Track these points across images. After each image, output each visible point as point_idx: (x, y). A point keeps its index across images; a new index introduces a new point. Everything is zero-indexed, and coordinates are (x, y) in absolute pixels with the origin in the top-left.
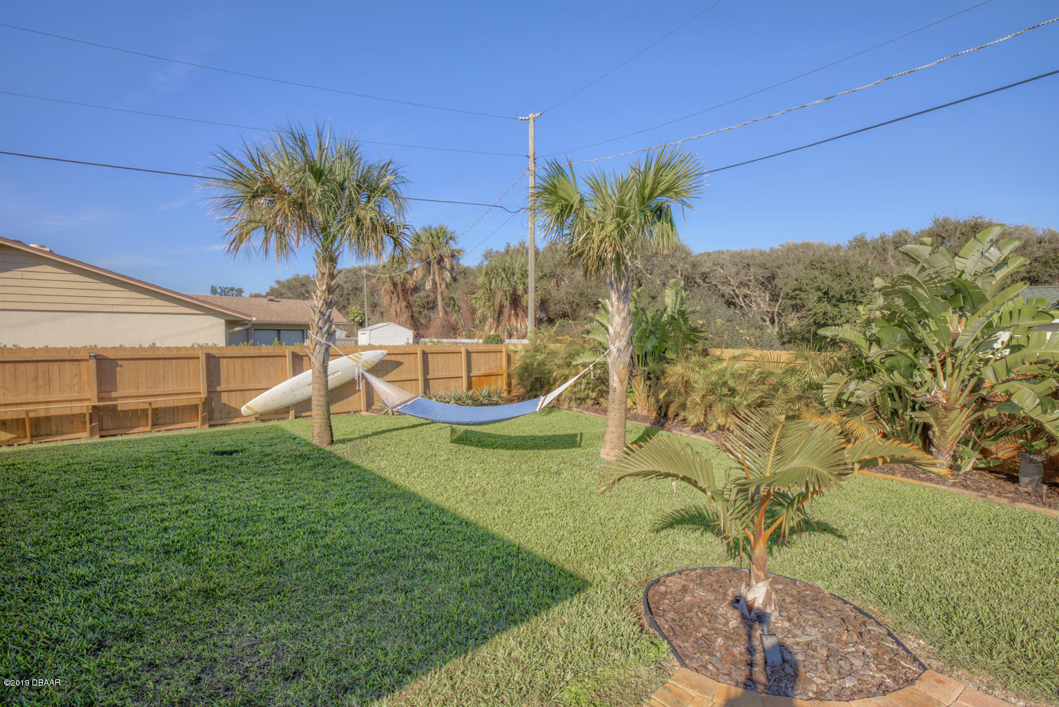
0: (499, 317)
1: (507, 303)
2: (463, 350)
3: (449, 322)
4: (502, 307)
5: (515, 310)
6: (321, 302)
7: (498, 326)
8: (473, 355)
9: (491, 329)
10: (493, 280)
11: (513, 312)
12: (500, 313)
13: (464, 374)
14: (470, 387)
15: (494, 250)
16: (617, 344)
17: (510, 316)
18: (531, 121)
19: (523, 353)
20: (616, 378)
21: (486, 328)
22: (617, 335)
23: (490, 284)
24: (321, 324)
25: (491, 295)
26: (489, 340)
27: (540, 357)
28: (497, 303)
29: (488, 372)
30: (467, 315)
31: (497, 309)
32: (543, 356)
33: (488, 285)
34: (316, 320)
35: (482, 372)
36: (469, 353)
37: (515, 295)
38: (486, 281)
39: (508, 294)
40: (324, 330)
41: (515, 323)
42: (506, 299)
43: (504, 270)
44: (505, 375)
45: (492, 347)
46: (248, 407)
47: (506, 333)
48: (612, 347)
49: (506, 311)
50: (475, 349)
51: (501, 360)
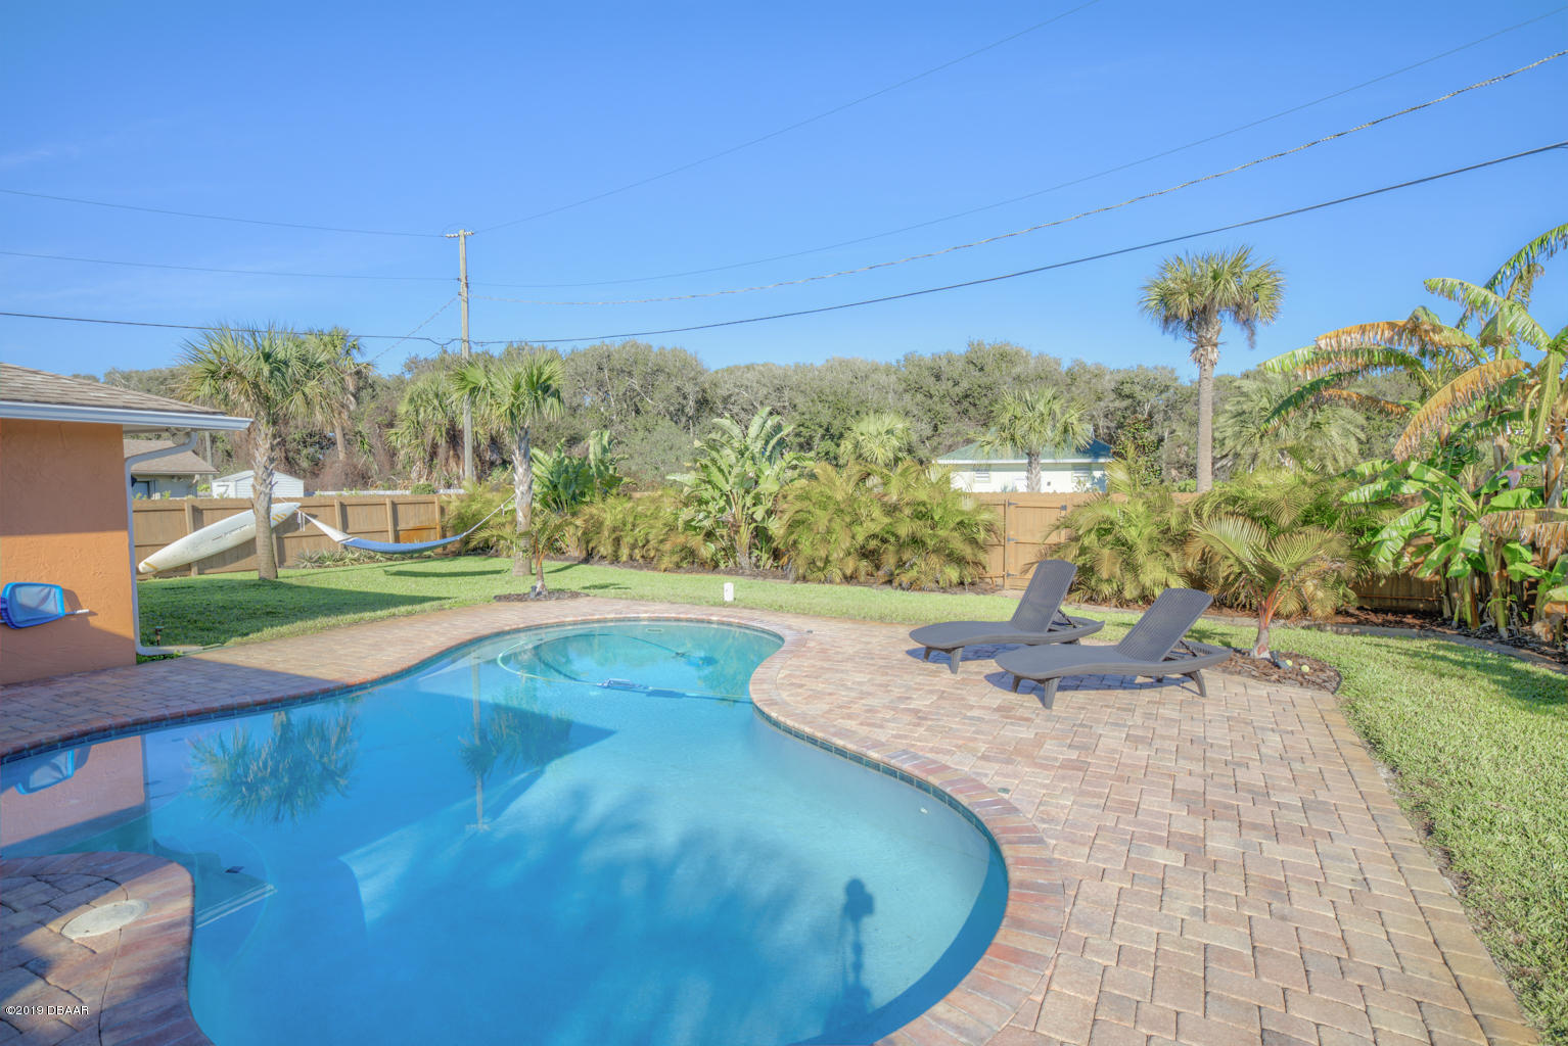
0: (432, 460)
1: (442, 442)
2: (388, 502)
3: (355, 467)
4: (435, 446)
5: (455, 450)
6: (265, 458)
7: (430, 472)
8: (400, 508)
9: (420, 477)
10: (422, 409)
11: (451, 453)
12: (433, 454)
13: (390, 528)
14: (397, 539)
15: (422, 357)
16: (521, 488)
17: (447, 459)
18: (462, 239)
19: (458, 503)
20: (521, 514)
21: (414, 475)
22: (521, 482)
23: (417, 412)
24: (264, 477)
25: (419, 429)
26: (417, 490)
27: (475, 507)
28: (428, 440)
29: (418, 525)
30: (383, 457)
31: (428, 449)
32: (479, 505)
33: (413, 418)
34: (260, 473)
35: (411, 525)
36: (394, 505)
37: (454, 431)
38: (411, 408)
39: (443, 429)
40: (268, 482)
41: (455, 469)
42: (441, 435)
43: (437, 395)
44: (438, 528)
45: (424, 497)
46: (146, 564)
47: (443, 482)
48: (517, 491)
49: (442, 451)
50: (401, 500)
51: (433, 512)
